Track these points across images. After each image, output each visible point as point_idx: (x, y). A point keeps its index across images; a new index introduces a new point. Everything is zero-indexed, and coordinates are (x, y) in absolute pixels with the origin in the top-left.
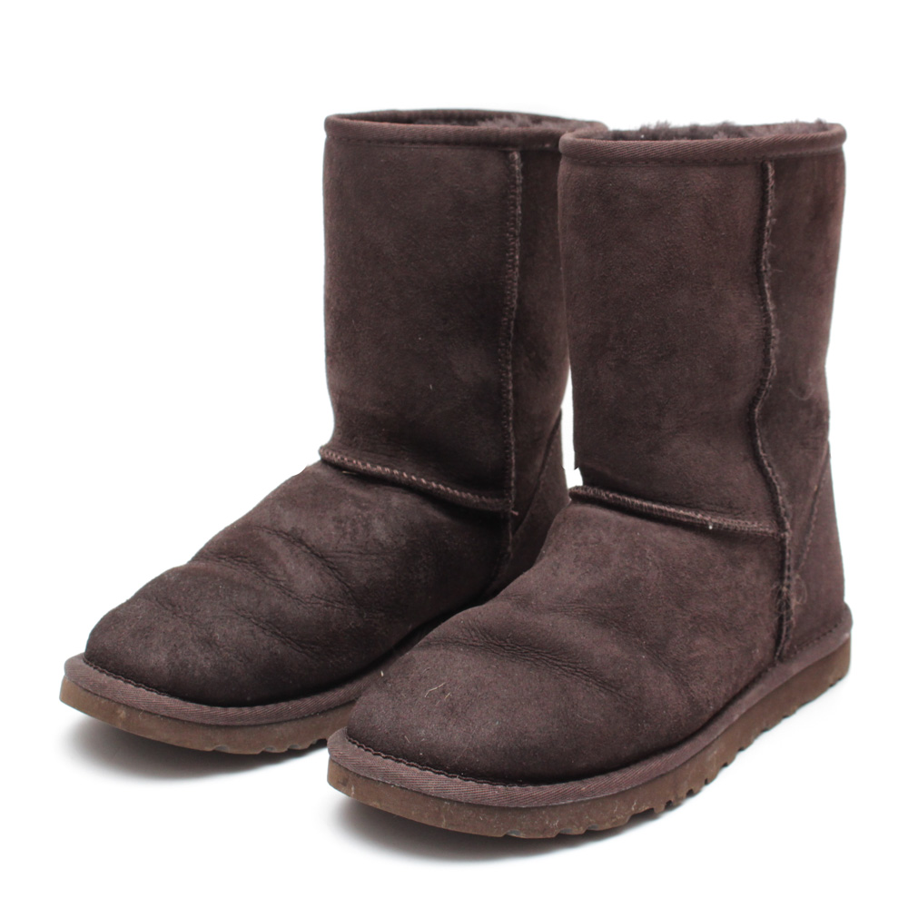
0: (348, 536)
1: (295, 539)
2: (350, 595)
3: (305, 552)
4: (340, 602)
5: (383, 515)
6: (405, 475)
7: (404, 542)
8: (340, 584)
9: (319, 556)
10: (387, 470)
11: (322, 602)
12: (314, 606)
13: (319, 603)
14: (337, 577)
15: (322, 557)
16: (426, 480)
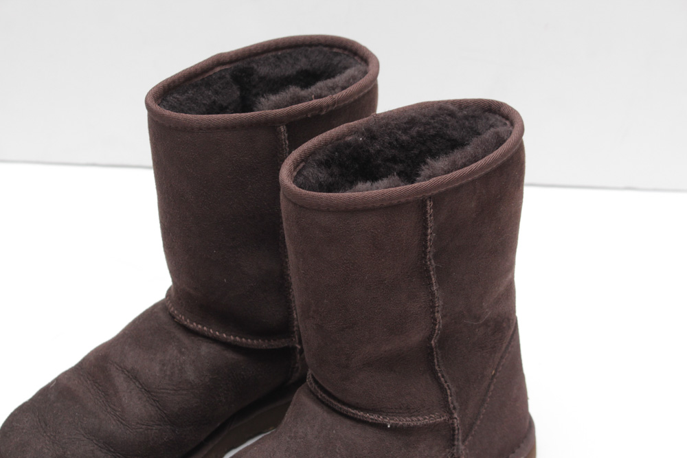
0: (167, 378)
1: (133, 376)
2: (166, 419)
3: (138, 387)
4: (158, 425)
5: (194, 361)
6: (211, 331)
7: (207, 380)
8: (159, 411)
9: (147, 391)
10: (200, 326)
11: (144, 427)
12: (138, 430)
13: (141, 428)
14: (158, 407)
15: (148, 392)
16: (226, 335)
